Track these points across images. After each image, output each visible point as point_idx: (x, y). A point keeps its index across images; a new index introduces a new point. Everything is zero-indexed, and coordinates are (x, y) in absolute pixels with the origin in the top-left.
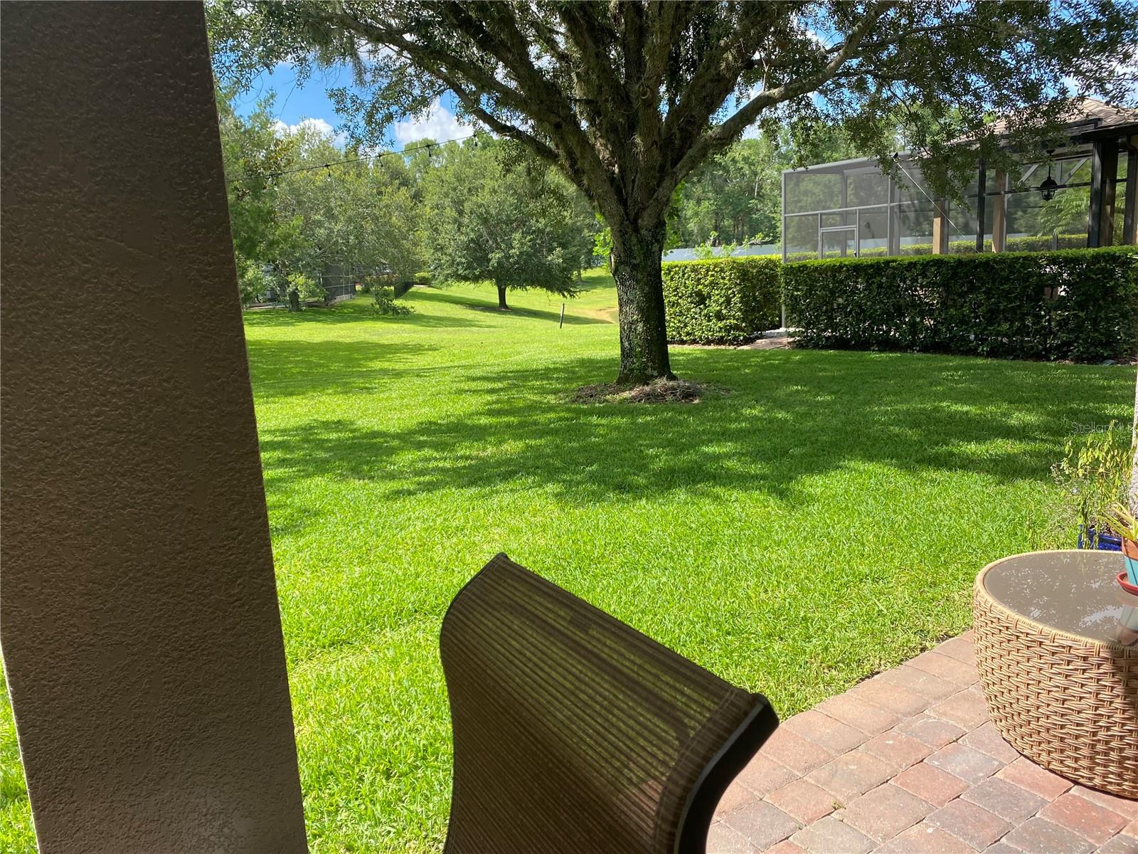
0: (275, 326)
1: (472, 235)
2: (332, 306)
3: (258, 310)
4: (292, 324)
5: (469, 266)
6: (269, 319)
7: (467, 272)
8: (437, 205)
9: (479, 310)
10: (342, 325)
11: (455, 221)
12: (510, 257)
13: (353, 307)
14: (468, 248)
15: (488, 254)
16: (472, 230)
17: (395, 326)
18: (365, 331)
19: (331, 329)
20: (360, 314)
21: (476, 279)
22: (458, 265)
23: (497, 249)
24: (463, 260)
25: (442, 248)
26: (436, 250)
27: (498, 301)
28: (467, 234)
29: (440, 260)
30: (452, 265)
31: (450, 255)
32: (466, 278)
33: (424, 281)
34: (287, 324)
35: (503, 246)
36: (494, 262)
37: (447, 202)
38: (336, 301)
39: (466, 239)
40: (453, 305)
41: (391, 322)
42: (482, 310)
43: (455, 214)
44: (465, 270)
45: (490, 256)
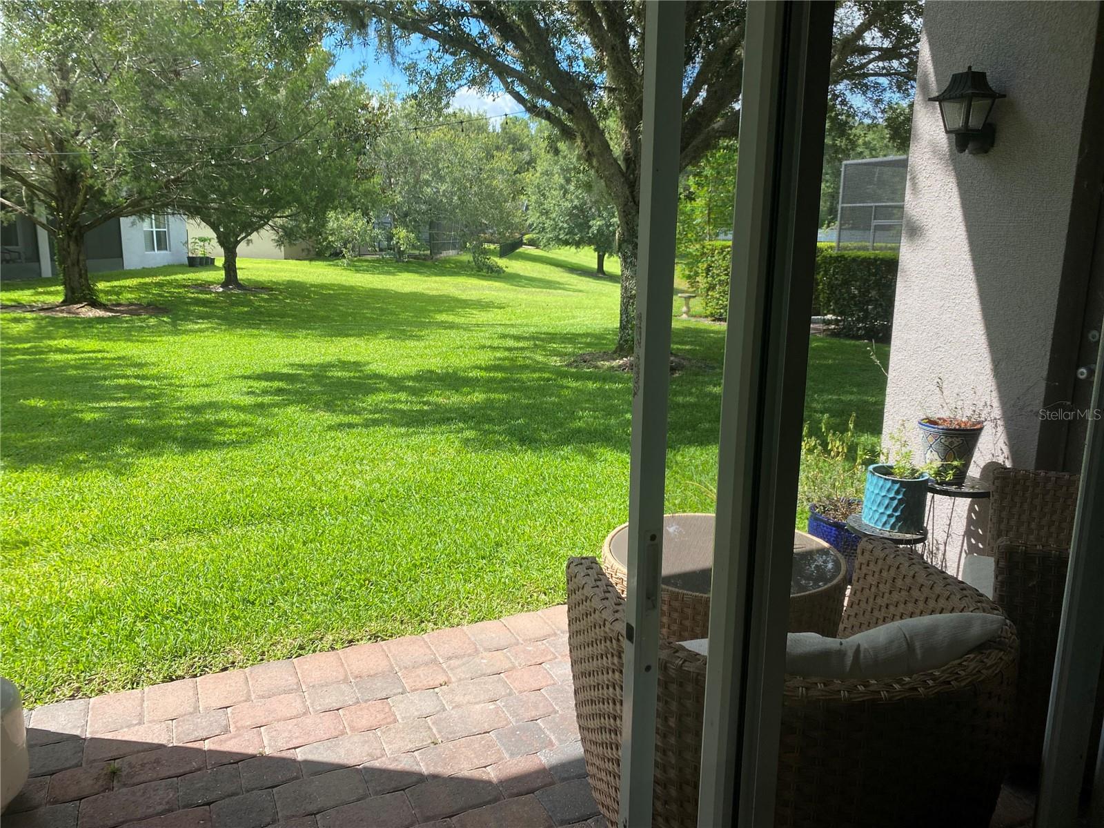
0: (378, 274)
1: (576, 202)
2: (437, 260)
3: (369, 259)
4: (393, 274)
5: (571, 232)
6: (375, 268)
7: (568, 237)
8: (547, 171)
9: (577, 274)
10: (438, 278)
11: (562, 187)
12: (611, 225)
13: (456, 262)
14: (571, 214)
15: (589, 221)
16: (577, 197)
17: (485, 283)
18: (455, 286)
19: (425, 281)
20: (459, 269)
21: (578, 244)
22: (560, 229)
23: (599, 216)
24: (565, 225)
25: (547, 212)
26: (542, 214)
27: (596, 266)
28: (572, 201)
29: (544, 224)
30: (554, 229)
31: (554, 220)
32: (566, 243)
33: (532, 243)
34: (389, 273)
35: (605, 214)
36: (594, 229)
37: (556, 169)
38: (442, 255)
39: (570, 206)
40: (552, 268)
41: (483, 279)
42: (580, 275)
43: (562, 181)
44: (566, 235)
45: (591, 223)
